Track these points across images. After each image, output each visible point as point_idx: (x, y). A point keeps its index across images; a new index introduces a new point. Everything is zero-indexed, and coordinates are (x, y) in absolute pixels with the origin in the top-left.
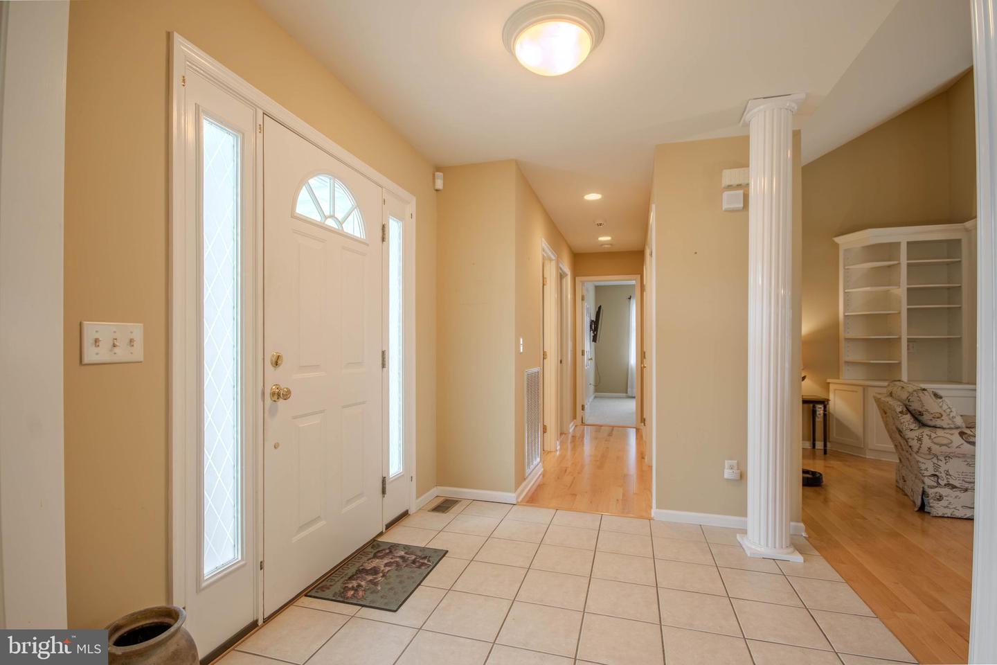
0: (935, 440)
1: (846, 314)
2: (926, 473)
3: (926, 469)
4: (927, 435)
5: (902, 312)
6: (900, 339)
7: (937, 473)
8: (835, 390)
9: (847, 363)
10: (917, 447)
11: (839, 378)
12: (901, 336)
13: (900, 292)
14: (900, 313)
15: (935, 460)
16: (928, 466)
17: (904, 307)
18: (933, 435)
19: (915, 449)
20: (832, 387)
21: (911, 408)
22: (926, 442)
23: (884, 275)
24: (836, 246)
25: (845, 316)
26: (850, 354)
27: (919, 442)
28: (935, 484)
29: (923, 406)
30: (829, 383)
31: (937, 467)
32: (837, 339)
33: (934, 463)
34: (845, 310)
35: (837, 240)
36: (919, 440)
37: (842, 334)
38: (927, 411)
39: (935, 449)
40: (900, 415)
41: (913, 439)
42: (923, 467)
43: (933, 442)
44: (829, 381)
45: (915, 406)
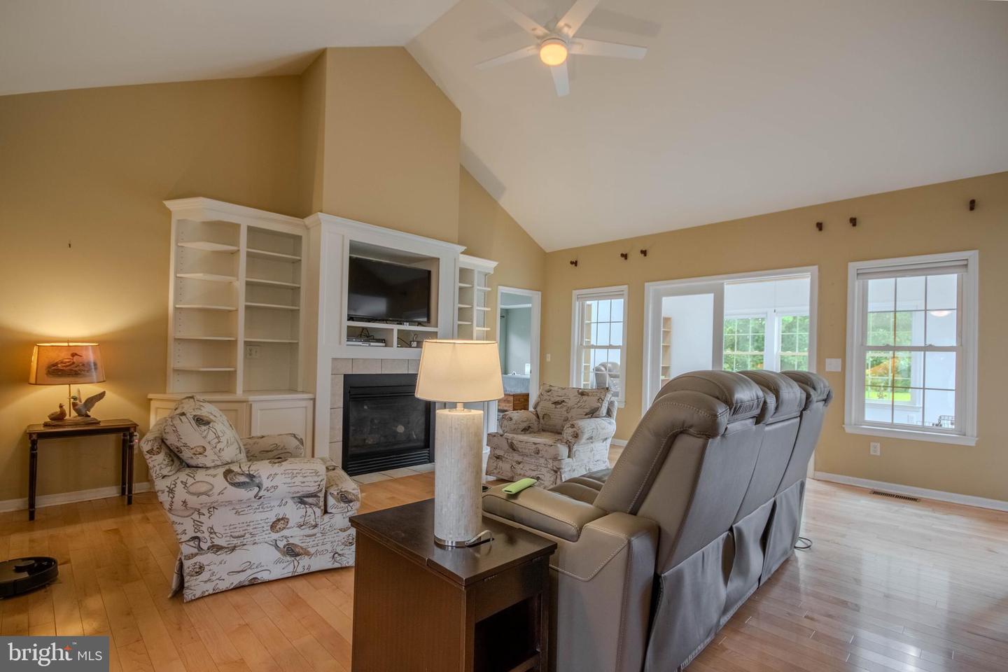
0: (192, 489)
1: (177, 306)
2: (185, 538)
3: (184, 532)
4: (182, 482)
5: (239, 310)
6: (235, 342)
7: (198, 534)
8: (157, 408)
9: (177, 371)
10: (169, 503)
11: (165, 393)
12: (237, 338)
13: (240, 285)
14: (237, 310)
15: (196, 516)
16: (186, 527)
17: (242, 303)
18: (190, 481)
19: (167, 506)
20: (154, 404)
21: (168, 443)
22: (180, 493)
23: (223, 261)
24: (168, 213)
25: (176, 309)
26: (180, 359)
27: (171, 495)
28: (196, 551)
29: (180, 439)
30: (151, 399)
31: (197, 525)
32: (164, 338)
33: (194, 521)
34: (176, 302)
35: (169, 204)
36: (171, 491)
37: (172, 332)
38: (185, 445)
39: (193, 501)
40: (148, 456)
41: (163, 492)
42: (179, 529)
43: (189, 492)
44: (150, 396)
45: (172, 440)
